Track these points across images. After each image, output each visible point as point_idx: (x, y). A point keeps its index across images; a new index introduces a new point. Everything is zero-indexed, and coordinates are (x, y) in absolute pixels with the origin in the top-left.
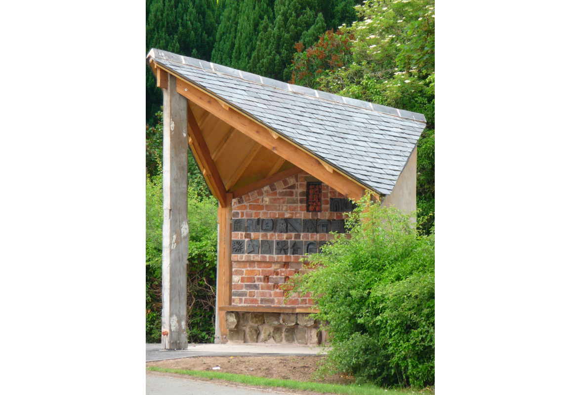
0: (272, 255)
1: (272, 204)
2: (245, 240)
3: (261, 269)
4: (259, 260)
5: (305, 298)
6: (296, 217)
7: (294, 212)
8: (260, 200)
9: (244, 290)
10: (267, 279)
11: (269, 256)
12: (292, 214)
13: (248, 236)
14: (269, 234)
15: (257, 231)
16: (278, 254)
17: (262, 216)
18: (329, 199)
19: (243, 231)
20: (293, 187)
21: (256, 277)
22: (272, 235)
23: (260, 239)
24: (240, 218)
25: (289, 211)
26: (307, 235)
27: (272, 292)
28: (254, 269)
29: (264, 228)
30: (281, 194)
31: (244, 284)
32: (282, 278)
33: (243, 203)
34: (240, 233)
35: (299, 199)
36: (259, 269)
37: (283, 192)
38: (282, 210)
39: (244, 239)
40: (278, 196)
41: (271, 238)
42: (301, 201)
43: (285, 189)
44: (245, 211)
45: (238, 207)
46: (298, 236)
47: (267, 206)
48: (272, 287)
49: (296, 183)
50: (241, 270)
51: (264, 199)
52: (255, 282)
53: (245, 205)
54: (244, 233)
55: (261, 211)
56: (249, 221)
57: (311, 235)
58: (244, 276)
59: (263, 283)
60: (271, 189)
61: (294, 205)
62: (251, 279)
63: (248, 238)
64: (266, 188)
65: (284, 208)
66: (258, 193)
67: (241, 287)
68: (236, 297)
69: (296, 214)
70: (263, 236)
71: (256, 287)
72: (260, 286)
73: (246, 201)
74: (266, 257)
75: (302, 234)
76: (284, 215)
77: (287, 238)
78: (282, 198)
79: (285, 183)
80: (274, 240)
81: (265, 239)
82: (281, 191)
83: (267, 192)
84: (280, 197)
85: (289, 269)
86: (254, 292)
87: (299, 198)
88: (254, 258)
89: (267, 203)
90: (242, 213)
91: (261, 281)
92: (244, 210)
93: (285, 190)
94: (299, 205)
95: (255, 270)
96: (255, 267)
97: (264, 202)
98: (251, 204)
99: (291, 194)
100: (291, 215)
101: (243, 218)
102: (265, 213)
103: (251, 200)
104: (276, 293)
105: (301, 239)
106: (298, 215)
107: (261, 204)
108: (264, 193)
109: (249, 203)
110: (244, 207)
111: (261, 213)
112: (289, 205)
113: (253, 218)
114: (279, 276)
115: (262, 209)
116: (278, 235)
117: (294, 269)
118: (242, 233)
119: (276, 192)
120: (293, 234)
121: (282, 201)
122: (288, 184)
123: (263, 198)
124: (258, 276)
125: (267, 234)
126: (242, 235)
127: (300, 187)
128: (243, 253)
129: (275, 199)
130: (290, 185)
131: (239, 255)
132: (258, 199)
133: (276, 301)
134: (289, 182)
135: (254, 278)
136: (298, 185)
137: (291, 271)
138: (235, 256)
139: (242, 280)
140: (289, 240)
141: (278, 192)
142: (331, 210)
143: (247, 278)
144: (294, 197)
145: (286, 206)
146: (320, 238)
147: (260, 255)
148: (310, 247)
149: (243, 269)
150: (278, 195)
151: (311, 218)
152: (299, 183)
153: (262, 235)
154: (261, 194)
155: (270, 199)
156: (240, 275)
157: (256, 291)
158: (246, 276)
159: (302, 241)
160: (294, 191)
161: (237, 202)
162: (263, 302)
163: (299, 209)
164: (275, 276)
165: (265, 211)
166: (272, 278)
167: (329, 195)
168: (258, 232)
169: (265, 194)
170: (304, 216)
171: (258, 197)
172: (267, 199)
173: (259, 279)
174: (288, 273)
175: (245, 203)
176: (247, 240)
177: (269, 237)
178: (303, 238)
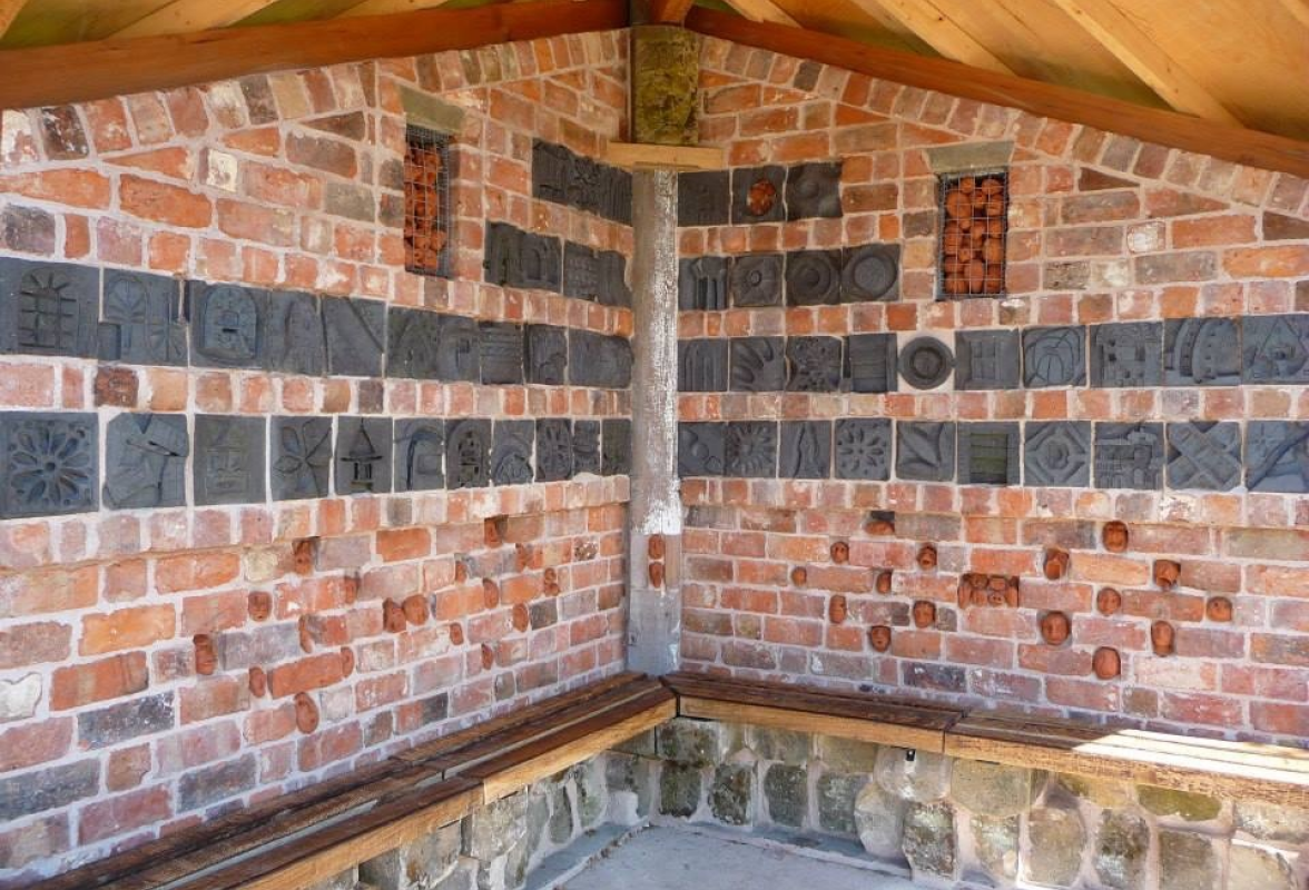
0: (256, 506)
1: (250, 199)
2: (95, 417)
3: (177, 599)
4: (190, 544)
5: (385, 708)
6: (365, 289)
7: (358, 264)
8: (192, 161)
9: (75, 754)
10: (208, 649)
11: (246, 513)
12: (349, 270)
13: (114, 387)
14: (238, 378)
15: (173, 357)
16: (287, 496)
17: (201, 263)
18: (482, 223)
19: (84, 355)
20: (349, 125)
21: (149, 650)
22: (256, 388)
23: (191, 411)
24: (58, 256)
25: (333, 253)
26: (407, 389)
27: (240, 719)
28: (141, 602)
29: (211, 343)
30: (298, 147)
31: (72, 713)
32: (288, 628)
33: (79, 154)
34: (58, 363)
35: (377, 199)
36: (168, 598)
37: (308, 141)
38: (303, 245)
39: (88, 406)
40: (282, 161)
41: (250, 402)
42: (388, 215)
43: (317, 124)
44: (94, 215)
45: (46, 175)
46: (372, 397)
47: (226, 205)
48: (244, 691)
49: (367, 111)
50: (53, 626)
51: (213, 156)
52: (145, 685)
53: (93, 175)
54: (88, 368)
55: (195, 234)
56: (121, 289)
57: (424, 388)
58: (74, 659)
59: (191, 682)
60: (251, 107)
61: (360, 226)
62: (121, 673)
63: (116, 401)
64: (225, 94)
65: (314, 238)
66: (177, 110)
67: (56, 737)
68: (25, 820)
69: (366, 271)
70: (206, 390)
71: (155, 714)
72: (176, 704)
73: (101, 148)
74: (223, 519)
75: (389, 385)
76: (311, 274)
77: (328, 407)
78: (303, 177)
79: (321, 94)
80: (268, 417)
81: (217, 408)
82: (301, 132)
83: (227, 116)
84: (297, 169)
85: (318, 575)
86: (146, 747)
87: (378, 191)
88: (156, 532)
89: (230, 187)
90: (78, 228)
91: (182, 671)
92: (91, 205)
93: (316, 134)
94: (379, 228)
95: (144, 610)
96: (143, 592)
97: (211, 180)
98: (134, 171)
99: (344, 162)
100: (344, 279)
101: (83, 261)
102: (216, 250)
103: (136, 149)
104: (260, 723)
105: (386, 413)
106: (374, 283)
107: (196, 189)
108: (212, 118)
109: (121, 161)
110: (87, 189)
111: (194, 243)
112: (336, 220)
113: (144, 268)
114: (272, 620)
115: (201, 222)
116: (286, 387)
117: (339, 572)
118: (76, 363)
119: (273, 132)
120: (353, 383)
121: (303, 189)
122: (332, 105)
123: (205, 152)
124: (162, 645)
125: (227, 378)
126: (72, 378)
127: (384, 133)
128: (88, 505)
129: (269, 174)
130: (337, 112)
131: (55, 522)
132: (180, 153)
133: (264, 764)
134: (337, 97)
135: (142, 656)
136: (372, 122)
137: (329, 579)
138: (32, 531)
139: (65, 691)
140: (335, 416)
141: (283, 134)
142: (488, 278)
143: (99, 669)
144: (357, 180)
145: (324, 223)
146: (456, 406)
147: (191, 510)
148: (418, 449)
149: (62, 617)
150: (282, 151)
151: (421, 303)
152: (378, 113)
153: (203, 381)
154: (190, 120)
155: (245, 168)
156: (46, 656)
157: (152, 739)
158: (89, 660)
159: (389, 420)
160: (359, 147)
161: (40, 145)
162: (199, 795)
163: (378, 251)
164: (250, 626)
165: (213, 232)
166: (244, 637)
167: (486, 206)
168: (175, 363)
169: (215, 130)
170: (399, 291)
171: (178, 140)
172: (227, 162)
173: (171, 663)
174: (315, 594)
175: (93, 162)
176: (107, 413)
177: (237, 400)
178: (394, 407)
